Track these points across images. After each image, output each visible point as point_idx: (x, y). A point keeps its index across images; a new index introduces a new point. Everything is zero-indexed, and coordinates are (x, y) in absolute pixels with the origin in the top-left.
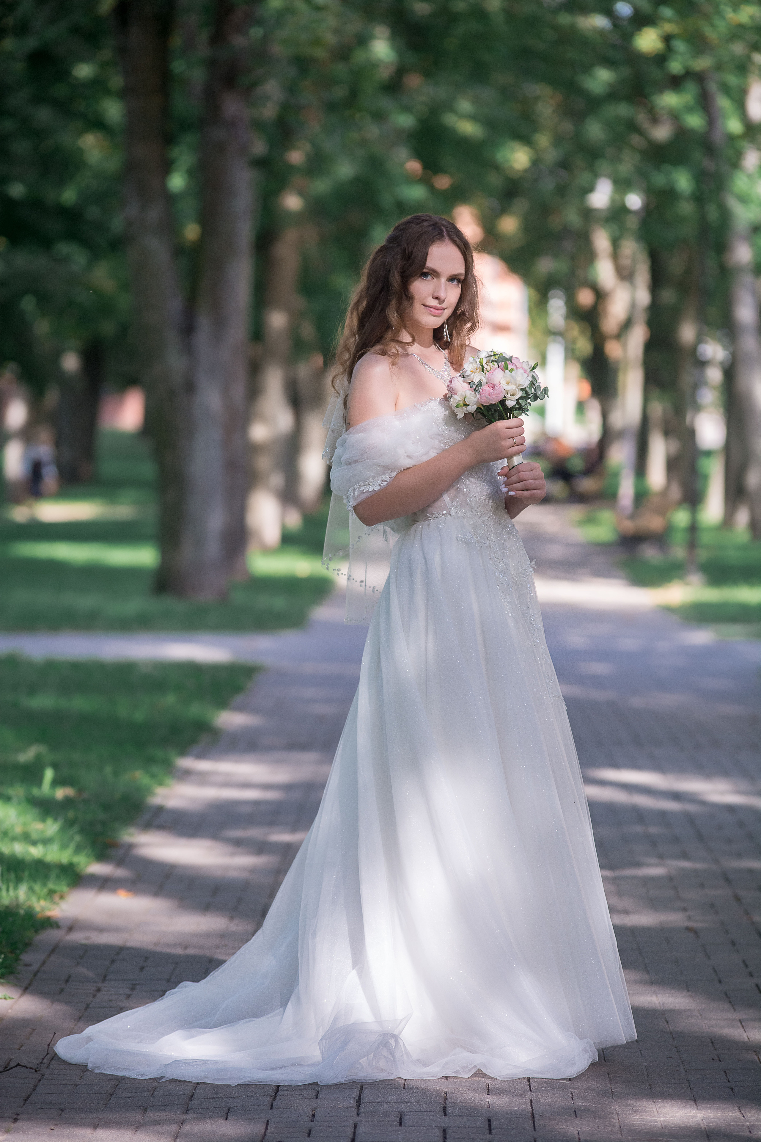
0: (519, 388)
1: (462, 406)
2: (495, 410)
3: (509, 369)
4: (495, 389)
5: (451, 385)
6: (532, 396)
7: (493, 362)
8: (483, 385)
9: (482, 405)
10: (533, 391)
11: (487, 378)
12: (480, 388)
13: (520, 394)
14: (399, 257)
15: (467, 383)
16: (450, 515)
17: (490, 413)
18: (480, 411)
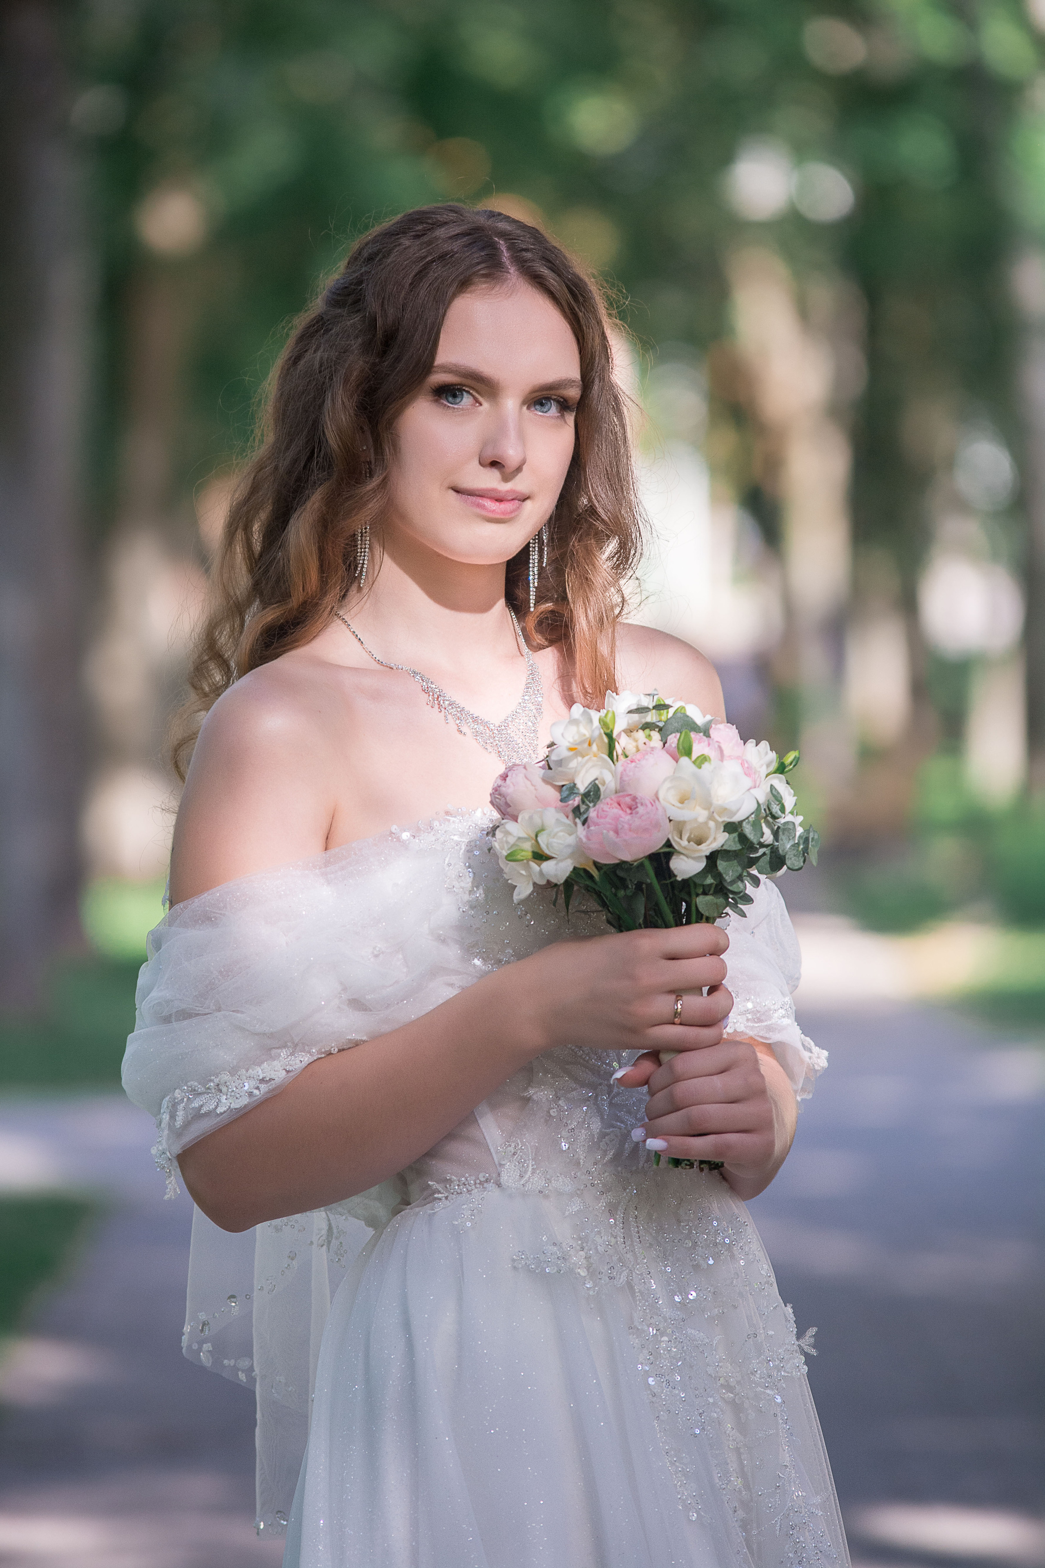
0: (720, 820)
1: (528, 860)
2: (639, 886)
3: (694, 756)
4: (637, 813)
5: (503, 789)
6: (764, 854)
7: (647, 731)
8: (602, 797)
9: (595, 864)
10: (768, 837)
11: (619, 777)
12: (591, 805)
13: (719, 840)
14: (356, 344)
15: (554, 786)
16: (499, 1185)
17: (621, 893)
18: (588, 883)
